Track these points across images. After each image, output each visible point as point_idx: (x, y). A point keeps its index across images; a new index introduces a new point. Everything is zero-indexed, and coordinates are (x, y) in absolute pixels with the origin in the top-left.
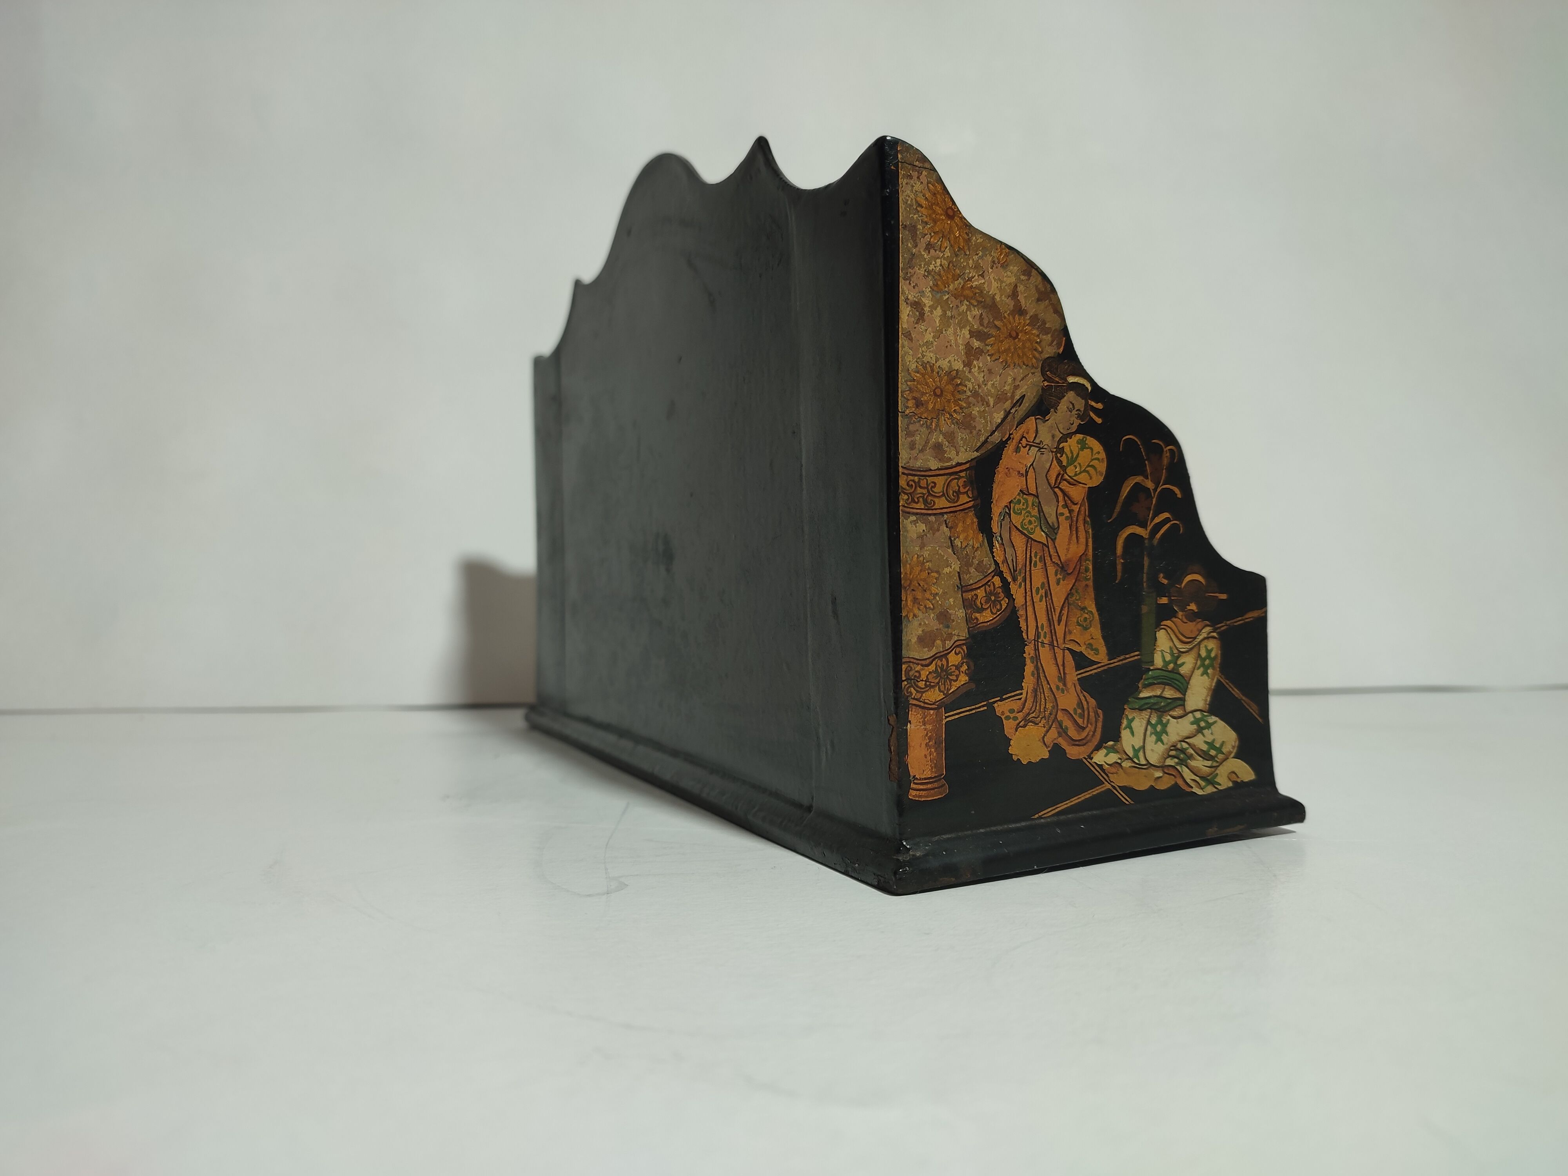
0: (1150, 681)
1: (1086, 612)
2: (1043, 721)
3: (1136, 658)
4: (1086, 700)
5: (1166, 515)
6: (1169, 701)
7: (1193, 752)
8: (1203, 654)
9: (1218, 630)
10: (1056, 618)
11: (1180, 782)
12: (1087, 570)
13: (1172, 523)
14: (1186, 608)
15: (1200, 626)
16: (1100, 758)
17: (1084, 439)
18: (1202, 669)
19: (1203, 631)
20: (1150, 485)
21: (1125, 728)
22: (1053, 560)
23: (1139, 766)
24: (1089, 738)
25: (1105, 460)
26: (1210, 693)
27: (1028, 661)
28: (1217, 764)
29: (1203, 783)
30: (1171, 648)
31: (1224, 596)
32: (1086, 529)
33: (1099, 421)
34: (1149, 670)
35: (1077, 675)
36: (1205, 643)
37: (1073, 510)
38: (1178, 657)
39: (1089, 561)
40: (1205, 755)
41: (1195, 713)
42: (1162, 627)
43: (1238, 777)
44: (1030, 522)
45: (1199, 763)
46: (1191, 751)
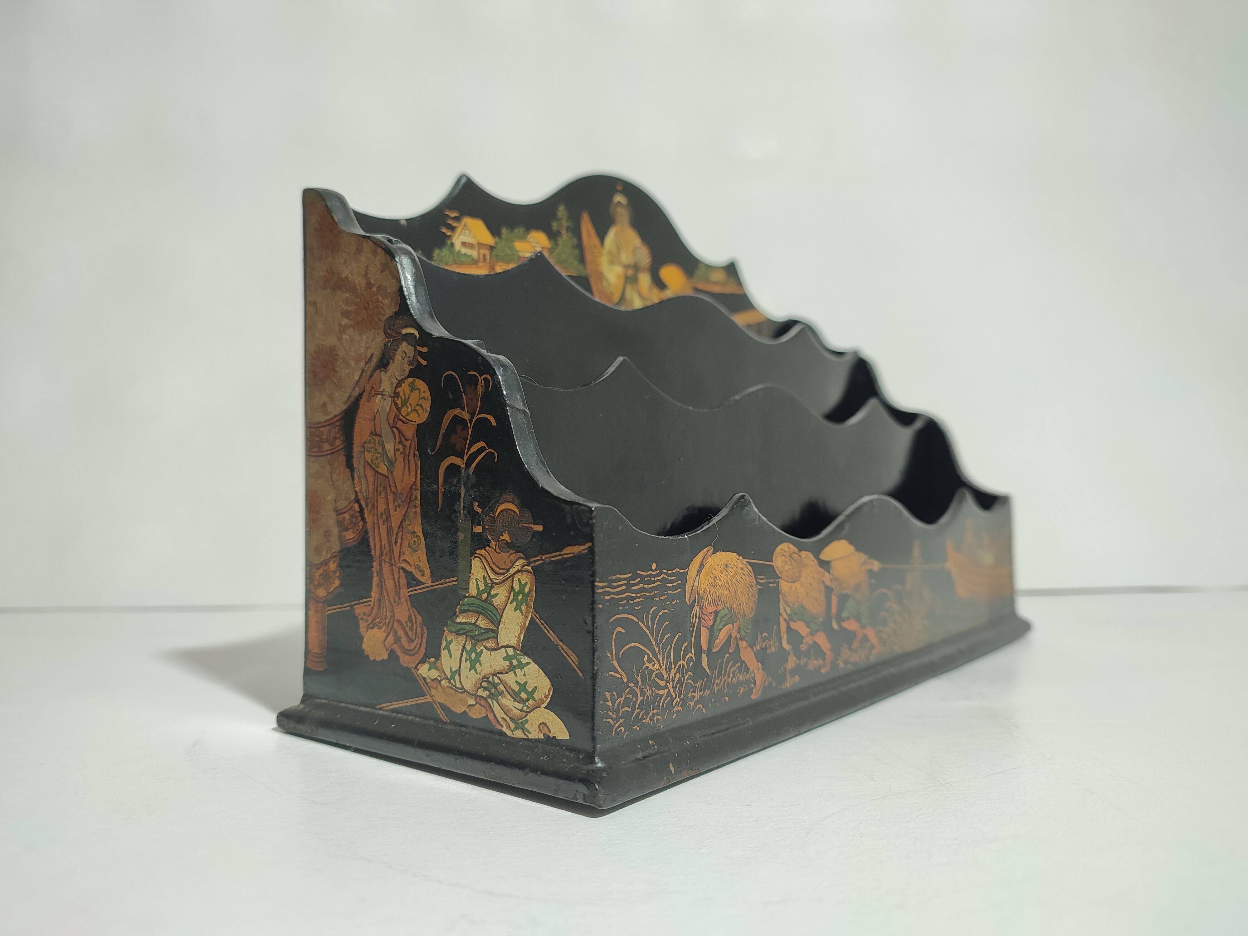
0: (466, 607)
1: (415, 536)
2: (384, 628)
3: (454, 583)
4: (415, 615)
5: (481, 444)
6: (483, 631)
7: (504, 690)
8: (517, 587)
9: (533, 565)
10: (393, 539)
11: (491, 716)
12: (416, 498)
13: (487, 451)
14: (500, 538)
15: (513, 557)
16: (424, 670)
17: (414, 381)
18: (515, 604)
19: (517, 563)
20: (466, 416)
21: (444, 649)
22: (392, 490)
23: (454, 688)
24: (416, 650)
25: (430, 398)
26: (523, 631)
27: (375, 574)
28: (528, 710)
29: (512, 726)
30: (484, 577)
31: (540, 528)
32: (416, 462)
33: (424, 363)
34: (465, 597)
35: (409, 592)
36: (519, 575)
37: (406, 445)
38: (491, 588)
39: (418, 490)
40: (515, 696)
41: (507, 649)
42: (477, 555)
43: (550, 732)
44: (377, 458)
45: (508, 701)
46: (501, 687)
